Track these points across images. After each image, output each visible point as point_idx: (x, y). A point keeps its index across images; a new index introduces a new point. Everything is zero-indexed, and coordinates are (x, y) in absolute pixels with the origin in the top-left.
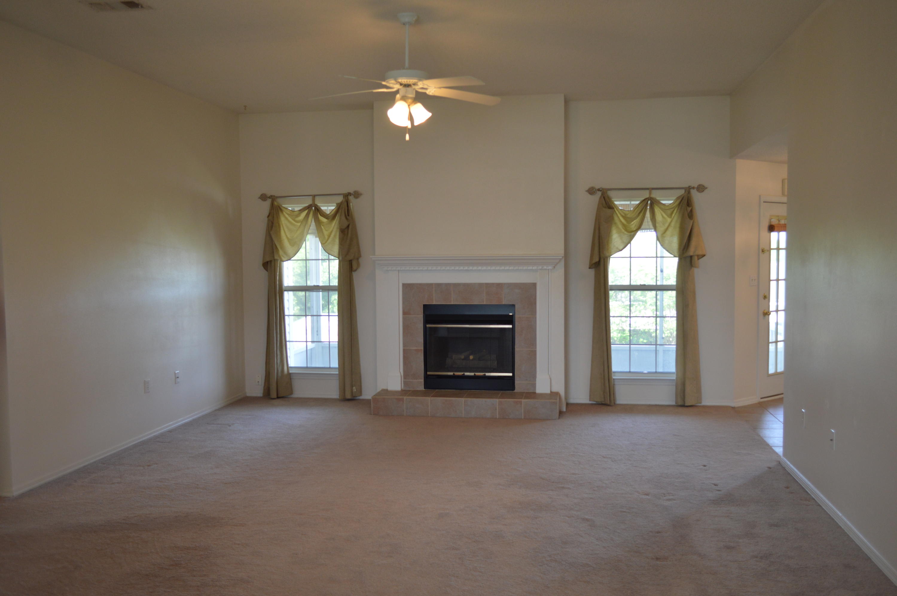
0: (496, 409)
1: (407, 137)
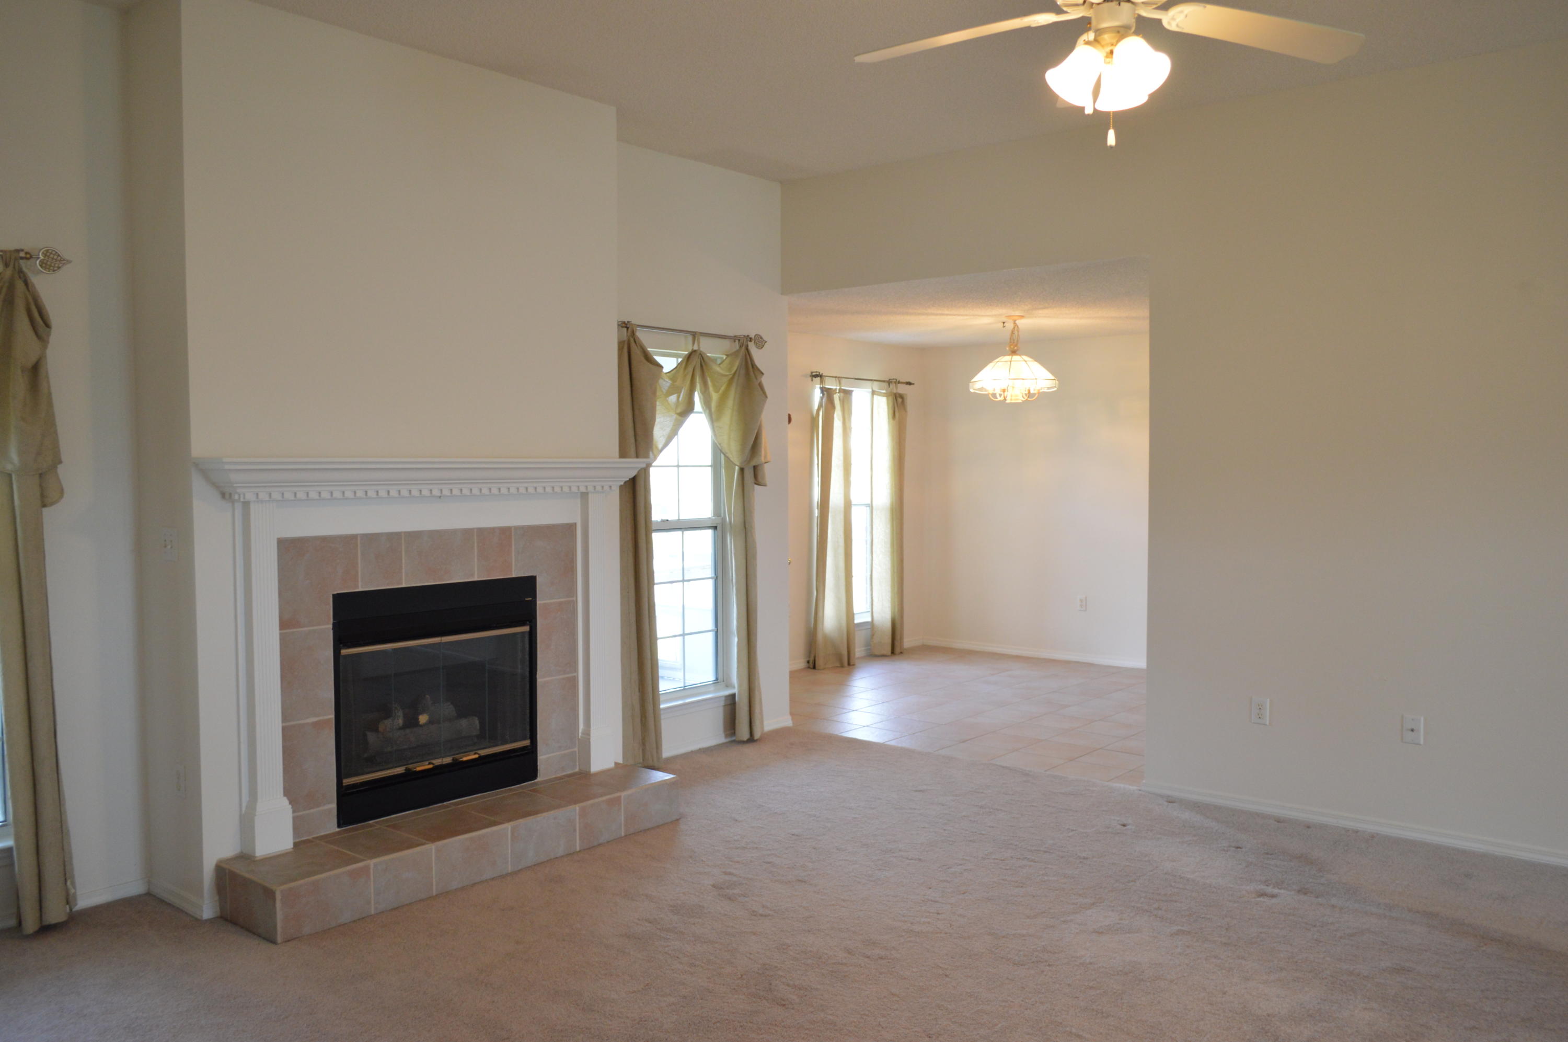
0: (575, 830)
1: (1111, 139)
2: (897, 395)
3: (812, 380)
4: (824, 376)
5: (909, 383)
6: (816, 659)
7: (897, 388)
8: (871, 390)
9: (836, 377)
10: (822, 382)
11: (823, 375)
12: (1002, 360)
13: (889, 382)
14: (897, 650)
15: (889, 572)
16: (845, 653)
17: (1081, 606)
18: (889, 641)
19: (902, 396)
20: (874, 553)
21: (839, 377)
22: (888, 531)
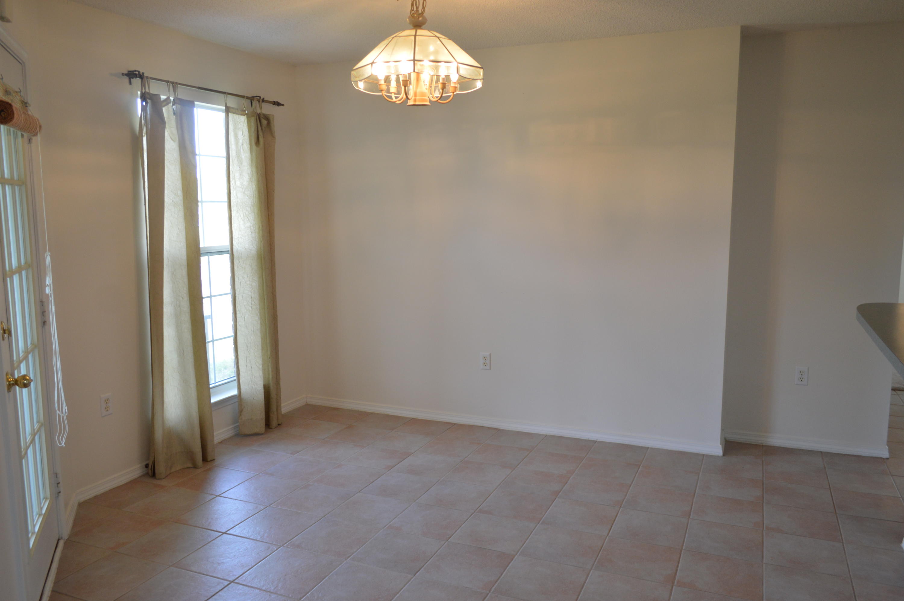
2: (262, 116)
3: (130, 83)
4: (147, 77)
5: (277, 104)
6: (155, 460)
7: (261, 108)
8: (224, 108)
9: (167, 82)
10: (143, 85)
11: (145, 75)
12: (401, 35)
13: (251, 99)
14: (274, 423)
15: (259, 334)
16: (198, 449)
17: (485, 364)
18: (263, 416)
19: (267, 118)
20: (238, 312)
21: (173, 83)
22: (255, 284)
